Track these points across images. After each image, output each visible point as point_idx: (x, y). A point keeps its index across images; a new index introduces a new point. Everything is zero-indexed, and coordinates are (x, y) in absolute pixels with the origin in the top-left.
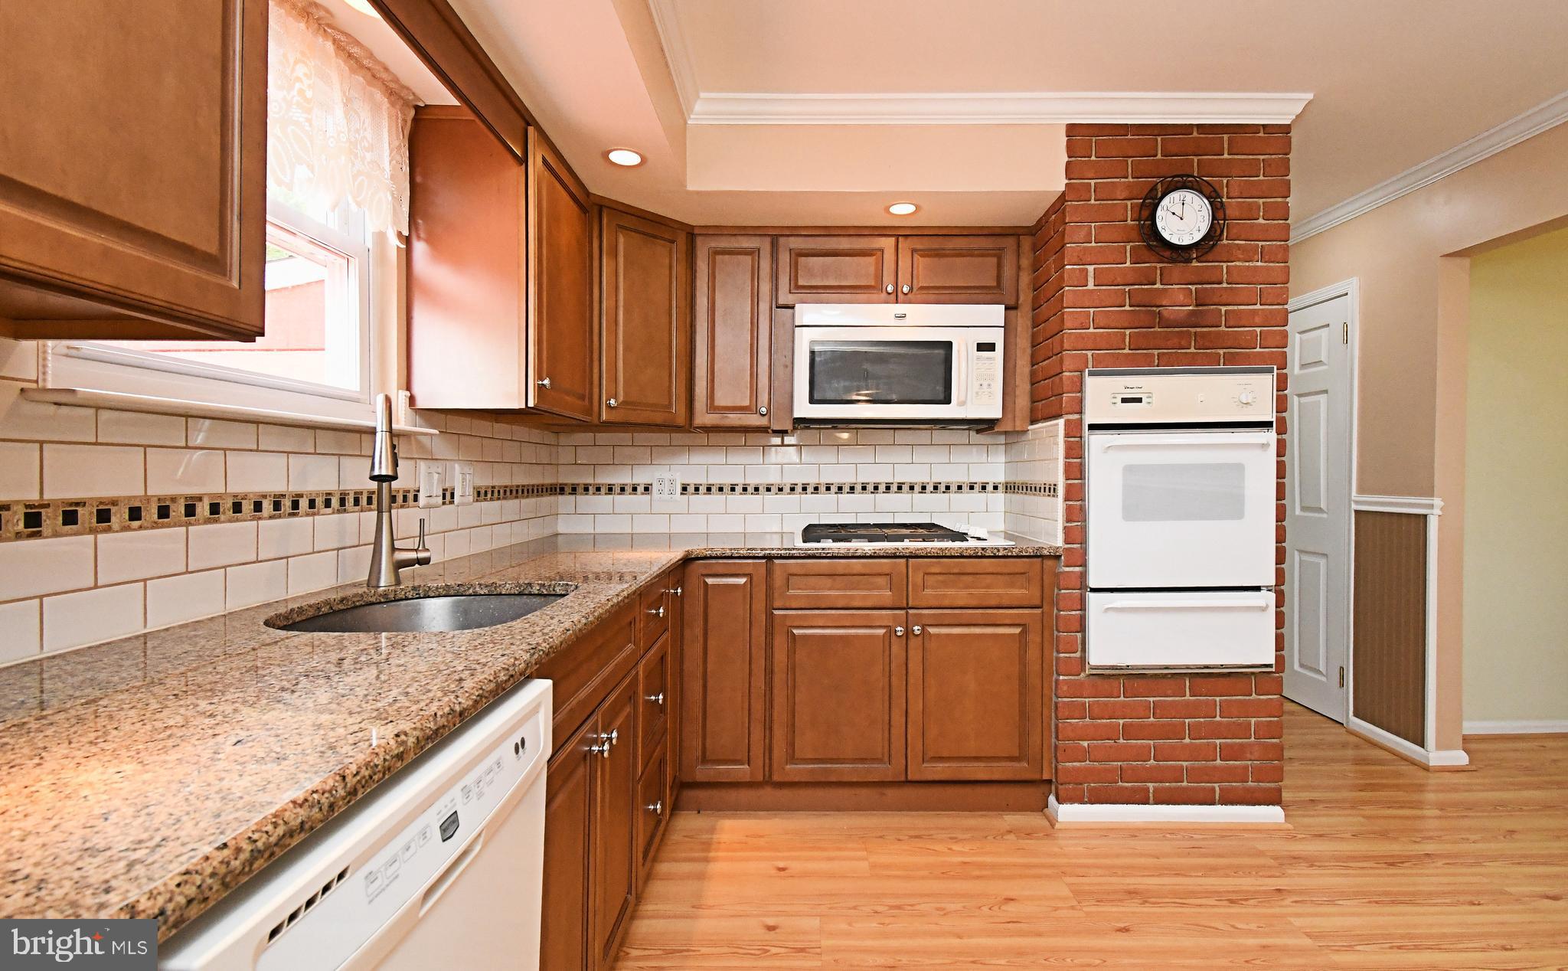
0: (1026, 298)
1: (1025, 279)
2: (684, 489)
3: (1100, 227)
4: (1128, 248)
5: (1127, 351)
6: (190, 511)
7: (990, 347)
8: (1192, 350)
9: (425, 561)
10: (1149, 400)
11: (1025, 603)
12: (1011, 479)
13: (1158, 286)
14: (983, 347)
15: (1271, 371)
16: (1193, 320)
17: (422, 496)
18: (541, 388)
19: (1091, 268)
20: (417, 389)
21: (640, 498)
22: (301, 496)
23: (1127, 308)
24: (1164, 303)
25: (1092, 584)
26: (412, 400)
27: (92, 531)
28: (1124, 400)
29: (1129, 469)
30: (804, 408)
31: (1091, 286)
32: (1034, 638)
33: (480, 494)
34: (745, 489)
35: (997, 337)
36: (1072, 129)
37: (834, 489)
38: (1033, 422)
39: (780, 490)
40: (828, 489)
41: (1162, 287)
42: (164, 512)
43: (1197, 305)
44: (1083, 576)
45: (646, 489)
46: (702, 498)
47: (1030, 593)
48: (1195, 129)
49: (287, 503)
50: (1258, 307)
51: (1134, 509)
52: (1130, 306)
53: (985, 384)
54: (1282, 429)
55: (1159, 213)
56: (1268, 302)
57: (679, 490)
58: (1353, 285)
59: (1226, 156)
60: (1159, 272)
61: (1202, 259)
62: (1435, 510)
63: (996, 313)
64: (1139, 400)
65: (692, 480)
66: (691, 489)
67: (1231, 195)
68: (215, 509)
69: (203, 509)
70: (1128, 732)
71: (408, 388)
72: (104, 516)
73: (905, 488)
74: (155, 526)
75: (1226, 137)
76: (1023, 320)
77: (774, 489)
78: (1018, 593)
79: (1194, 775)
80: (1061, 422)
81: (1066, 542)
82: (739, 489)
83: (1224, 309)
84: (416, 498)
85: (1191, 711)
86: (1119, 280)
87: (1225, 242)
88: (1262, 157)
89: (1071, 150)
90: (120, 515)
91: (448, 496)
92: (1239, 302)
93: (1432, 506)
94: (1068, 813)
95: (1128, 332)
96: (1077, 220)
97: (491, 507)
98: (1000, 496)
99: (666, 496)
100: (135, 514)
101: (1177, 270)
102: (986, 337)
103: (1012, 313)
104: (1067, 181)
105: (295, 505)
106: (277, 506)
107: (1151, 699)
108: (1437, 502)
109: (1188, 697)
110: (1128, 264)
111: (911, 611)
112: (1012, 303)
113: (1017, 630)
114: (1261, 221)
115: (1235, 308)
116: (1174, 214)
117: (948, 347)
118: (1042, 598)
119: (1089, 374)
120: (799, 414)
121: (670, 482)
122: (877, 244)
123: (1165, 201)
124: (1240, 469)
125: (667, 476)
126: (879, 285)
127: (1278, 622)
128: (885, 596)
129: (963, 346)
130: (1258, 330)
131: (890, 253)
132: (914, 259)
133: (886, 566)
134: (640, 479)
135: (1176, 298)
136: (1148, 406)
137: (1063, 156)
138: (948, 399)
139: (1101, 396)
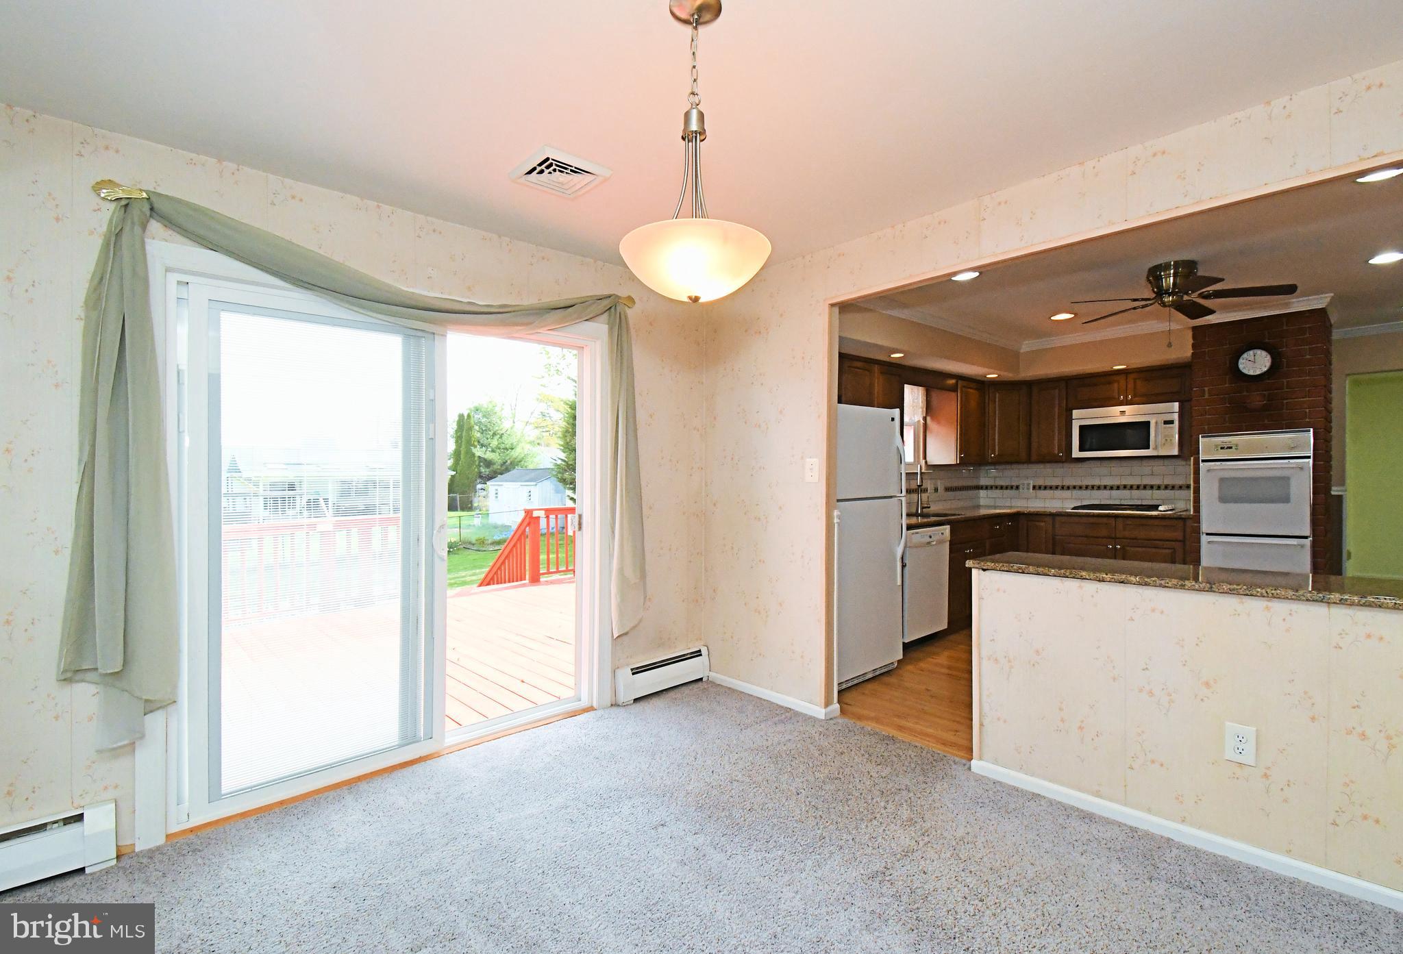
2: (1034, 487)
3: (1212, 369)
7: (1172, 422)
9: (929, 507)
10: (1237, 447)
11: (1173, 538)
13: (1245, 393)
14: (1166, 422)
15: (1309, 431)
16: (1264, 408)
18: (961, 458)
19: (1206, 389)
20: (928, 459)
21: (1013, 492)
23: (1228, 404)
24: (1247, 401)
25: (1203, 531)
26: (926, 462)
28: (1223, 448)
29: (1222, 480)
30: (1076, 453)
31: (1207, 396)
33: (947, 489)
34: (1063, 487)
35: (1175, 417)
41: (1247, 393)
43: (1268, 401)
44: (1199, 527)
45: (1017, 487)
46: (1042, 491)
47: (1178, 535)
50: (1308, 399)
53: (1169, 438)
54: (1316, 459)
55: (1241, 361)
56: (1316, 395)
57: (1031, 487)
63: (1175, 405)
64: (1231, 447)
65: (1039, 483)
66: (1037, 487)
71: (926, 459)
78: (1170, 534)
80: (1193, 458)
81: (1193, 511)
83: (1285, 401)
86: (1221, 393)
87: (1285, 369)
88: (1308, 325)
89: (1195, 337)
91: (936, 490)
92: (1294, 397)
95: (1227, 415)
96: (1198, 365)
97: (950, 493)
99: (1026, 490)
102: (1169, 417)
103: (1185, 404)
104: (1193, 350)
110: (1227, 385)
111: (1117, 540)
113: (1170, 551)
114: (1308, 357)
115: (1292, 400)
116: (1250, 360)
117: (1148, 423)
118: (1184, 536)
119: (1202, 437)
120: (1074, 456)
121: (1029, 484)
122: (1116, 378)
123: (1245, 355)
124: (1285, 480)
125: (1026, 482)
126: (1117, 397)
127: (1315, 555)
128: (1104, 532)
129: (1156, 423)
130: (1307, 410)
131: (1123, 382)
132: (1135, 383)
133: (1105, 520)
134: (1014, 484)
135: (1256, 399)
136: (1235, 450)
137: (1191, 341)
138: (1147, 447)
139: (1208, 446)
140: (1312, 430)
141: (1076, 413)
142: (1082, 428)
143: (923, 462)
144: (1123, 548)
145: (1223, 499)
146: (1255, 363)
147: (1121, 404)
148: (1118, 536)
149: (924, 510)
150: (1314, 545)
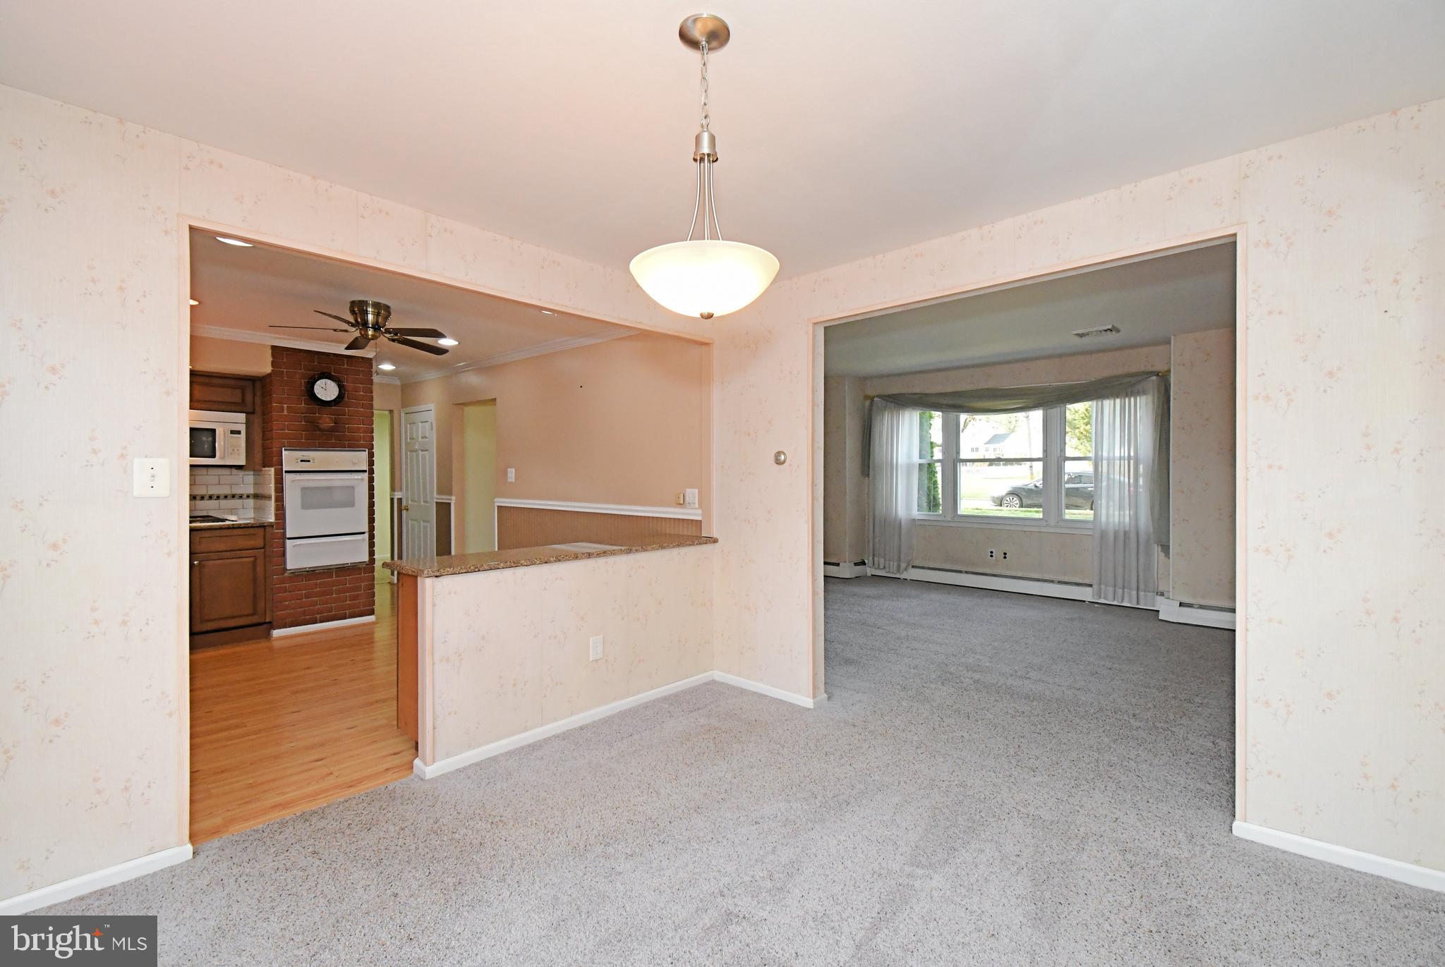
0: (258, 409)
1: (258, 400)
3: (289, 389)
4: (304, 399)
5: (304, 441)
7: (239, 432)
8: (333, 441)
10: (313, 461)
11: (255, 548)
12: (256, 492)
13: (318, 415)
14: (233, 432)
15: (365, 451)
16: (332, 430)
19: (285, 406)
23: (303, 423)
24: (320, 422)
25: (287, 536)
28: (302, 461)
29: (304, 489)
31: (285, 413)
32: (260, 562)
35: (242, 428)
36: (274, 348)
38: (264, 467)
43: (335, 424)
44: (284, 533)
47: (259, 542)
48: (332, 355)
50: (361, 426)
51: (305, 506)
52: (305, 422)
53: (236, 449)
54: (371, 472)
55: (315, 387)
56: (365, 424)
58: (432, 406)
60: (317, 409)
61: (338, 406)
62: (453, 500)
63: (242, 417)
64: (309, 461)
67: (347, 383)
70: (307, 596)
75: (346, 359)
76: (257, 420)
78: (252, 543)
79: (337, 609)
80: (273, 469)
81: (276, 519)
83: (347, 426)
85: (335, 583)
86: (299, 412)
87: (346, 400)
89: (273, 356)
92: (353, 423)
93: (451, 500)
94: (276, 633)
95: (304, 433)
96: (278, 385)
98: (251, 502)
101: (325, 409)
102: (236, 427)
103: (251, 416)
104: (272, 368)
107: (318, 581)
108: (453, 498)
109: (334, 578)
111: (196, 555)
112: (251, 410)
113: (252, 559)
114: (361, 393)
115: (352, 426)
116: (322, 388)
117: (213, 431)
118: (265, 544)
119: (285, 451)
123: (319, 383)
124: (352, 488)
127: (371, 545)
129: (222, 432)
135: (326, 421)
136: (313, 463)
137: (270, 359)
138: (214, 456)
139: (290, 459)
140: (367, 449)
144: (200, 563)
146: (326, 390)
148: (196, 551)
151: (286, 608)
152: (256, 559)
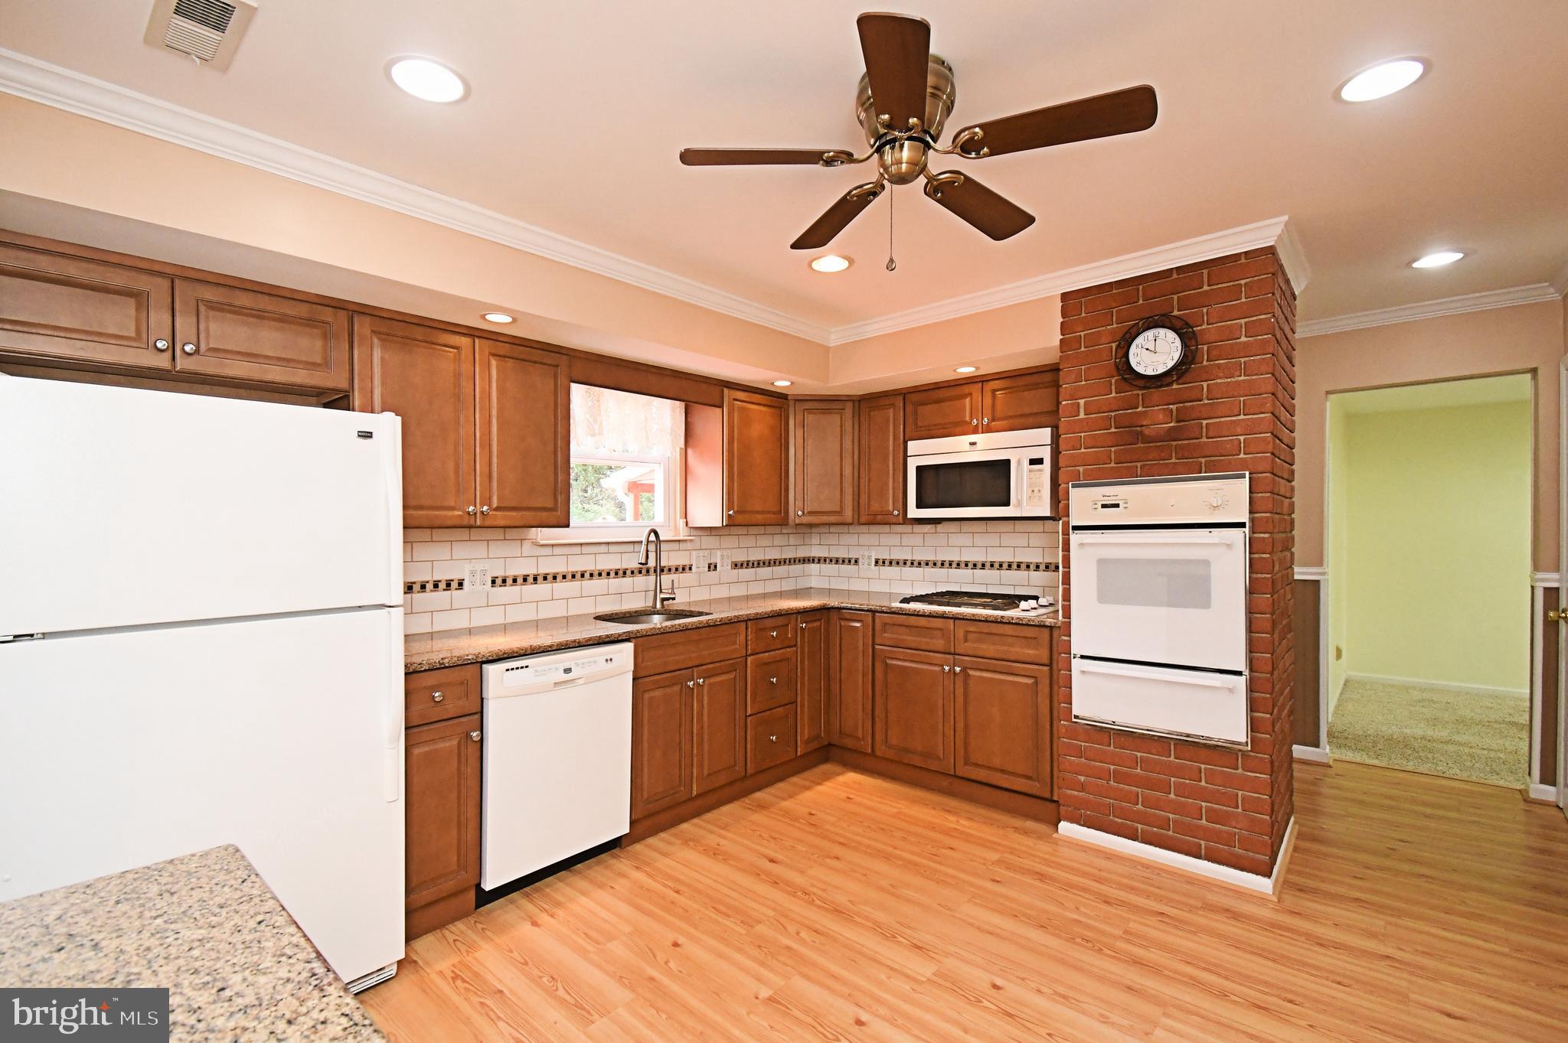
2: (877, 562)
3: (1089, 368)
4: (1113, 381)
5: (1113, 465)
6: (583, 576)
7: (1040, 461)
8: (1173, 460)
9: (674, 599)
10: (1125, 505)
11: (1036, 661)
13: (1141, 409)
14: (1033, 462)
15: (1243, 476)
16: (1172, 435)
17: (694, 568)
18: (731, 515)
19: (1082, 402)
20: (689, 518)
21: (852, 568)
22: (627, 569)
23: (1113, 430)
24: (1144, 423)
26: (688, 524)
27: (552, 582)
28: (1104, 506)
29: (1102, 562)
30: (913, 512)
31: (1082, 415)
32: (1043, 690)
33: (736, 565)
34: (912, 564)
35: (1046, 454)
36: (1065, 296)
37: (970, 565)
39: (935, 564)
40: (966, 565)
41: (1144, 409)
42: (573, 576)
43: (1177, 422)
45: (856, 562)
46: (886, 569)
47: (1043, 655)
48: (1175, 271)
49: (621, 573)
50: (1242, 417)
51: (1106, 595)
52: (1116, 428)
53: (1036, 490)
55: (1133, 350)
56: (1252, 411)
57: (873, 563)
59: (1206, 288)
60: (1140, 397)
61: (1180, 382)
63: (1043, 435)
64: (1117, 506)
65: (881, 557)
66: (880, 562)
67: (1210, 321)
68: (591, 575)
69: (587, 575)
70: (1119, 777)
71: (686, 518)
72: (555, 578)
73: (1023, 566)
74: (571, 581)
75: (1205, 272)
77: (931, 564)
78: (1030, 652)
79: (1180, 827)
80: (1061, 523)
81: (1063, 616)
82: (909, 563)
83: (1205, 422)
84: (690, 569)
85: (1177, 771)
86: (1105, 409)
87: (1203, 364)
88: (1243, 282)
89: (1064, 313)
90: (559, 578)
91: (712, 567)
92: (1220, 414)
94: (1067, 830)
95: (1113, 449)
96: (1069, 366)
97: (745, 571)
99: (866, 566)
100: (564, 577)
101: (1156, 394)
102: (1037, 454)
104: (1062, 337)
105: (625, 573)
106: (616, 574)
107: (1139, 754)
109: (1172, 758)
110: (1114, 395)
111: (956, 657)
113: (1030, 681)
114: (1243, 339)
115: (1218, 420)
116: (1147, 349)
117: (1008, 464)
118: (1051, 659)
119: (1074, 486)
120: (910, 515)
121: (869, 557)
122: (966, 389)
123: (1139, 340)
125: (866, 553)
126: (968, 419)
127: (1252, 706)
128: (939, 643)
129: (1019, 462)
130: (1242, 438)
131: (977, 395)
132: (994, 396)
133: (938, 623)
134: (853, 555)
135: (1158, 418)
136: (1124, 510)
137: (1059, 320)
138: (1007, 504)
139: (1084, 503)
140: (1247, 473)
141: (913, 446)
142: (920, 469)
143: (681, 522)
144: (964, 670)
145: (1103, 597)
146: (1156, 353)
147: (975, 431)
148: (958, 651)
149: (665, 603)
150: (1251, 688)
151: (1082, 787)
152: (1036, 683)
